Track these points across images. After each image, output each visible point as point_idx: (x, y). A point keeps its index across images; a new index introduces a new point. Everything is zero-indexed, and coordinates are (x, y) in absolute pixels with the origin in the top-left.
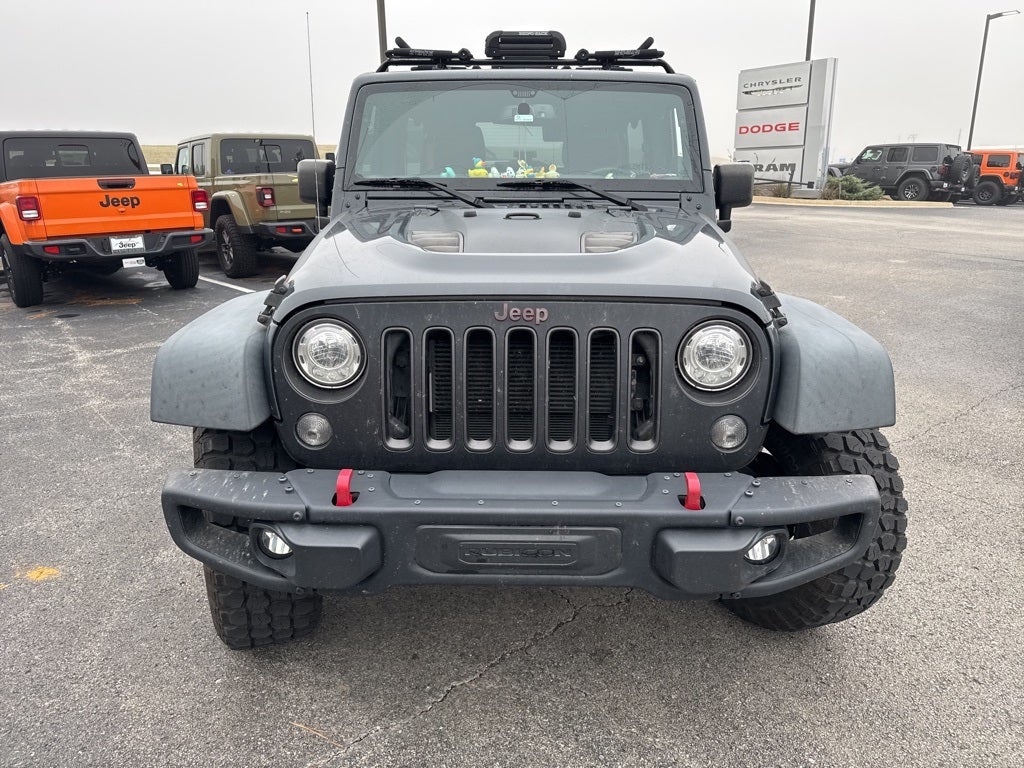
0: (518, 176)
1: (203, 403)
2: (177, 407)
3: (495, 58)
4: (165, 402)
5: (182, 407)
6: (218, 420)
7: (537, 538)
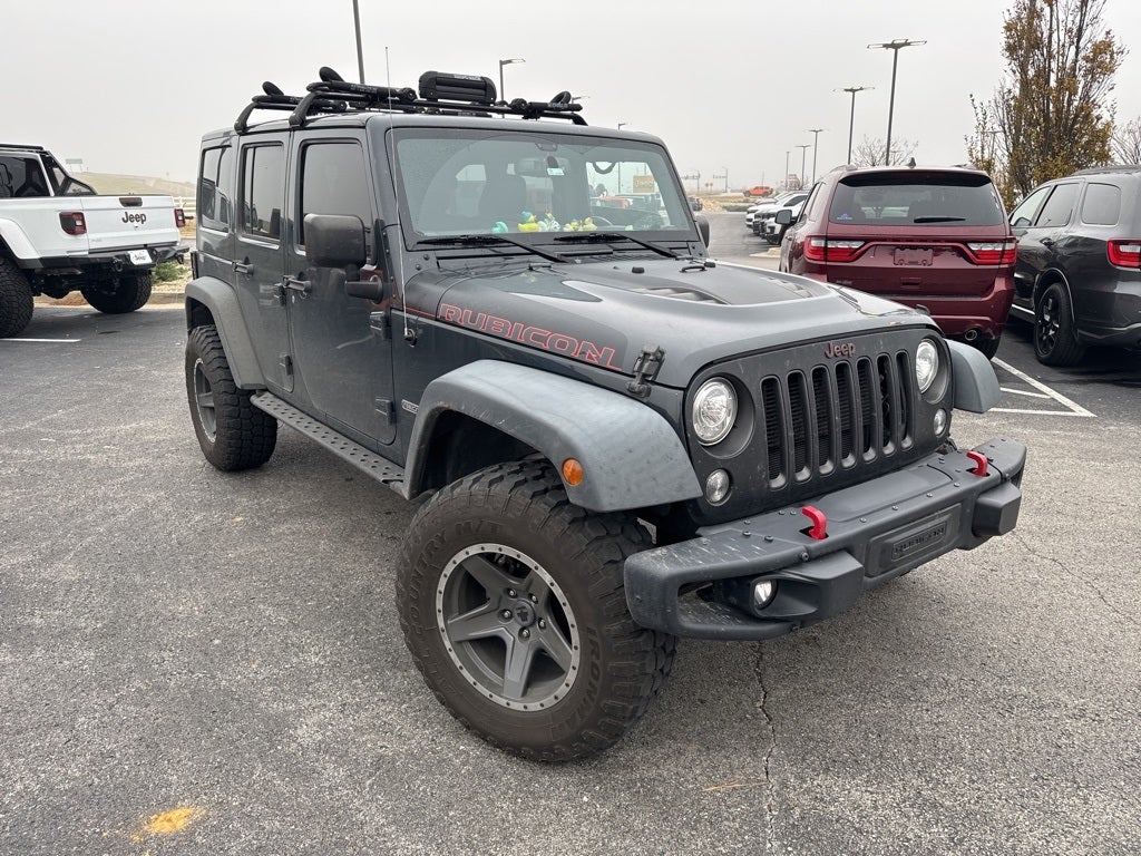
0: (566, 230)
1: (654, 479)
2: (629, 490)
3: (429, 99)
4: (612, 488)
5: (633, 487)
6: (674, 493)
7: (929, 525)
